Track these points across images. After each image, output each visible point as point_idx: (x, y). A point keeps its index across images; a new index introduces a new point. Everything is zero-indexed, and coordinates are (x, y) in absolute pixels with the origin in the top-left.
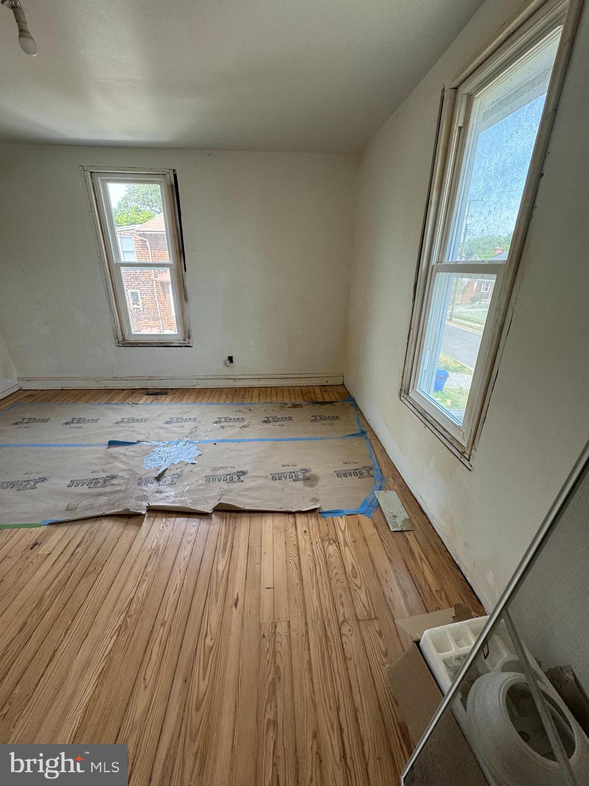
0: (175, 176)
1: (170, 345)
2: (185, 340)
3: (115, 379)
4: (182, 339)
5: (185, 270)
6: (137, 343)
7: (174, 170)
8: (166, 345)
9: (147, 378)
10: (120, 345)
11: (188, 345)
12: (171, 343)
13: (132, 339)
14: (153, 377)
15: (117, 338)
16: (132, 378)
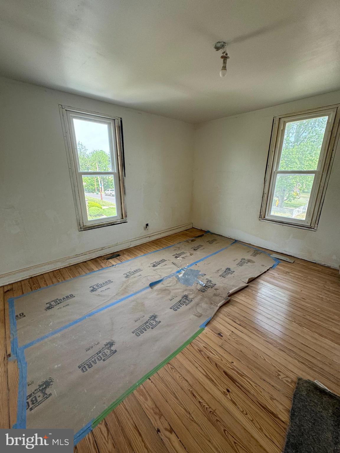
0: (121, 121)
1: (115, 223)
2: (122, 218)
3: (77, 256)
4: (120, 218)
5: (125, 176)
6: (94, 226)
7: (121, 118)
8: (112, 224)
9: (100, 249)
10: (82, 230)
11: (125, 221)
12: (116, 222)
13: (88, 224)
14: (104, 247)
15: (80, 225)
16: (90, 252)
